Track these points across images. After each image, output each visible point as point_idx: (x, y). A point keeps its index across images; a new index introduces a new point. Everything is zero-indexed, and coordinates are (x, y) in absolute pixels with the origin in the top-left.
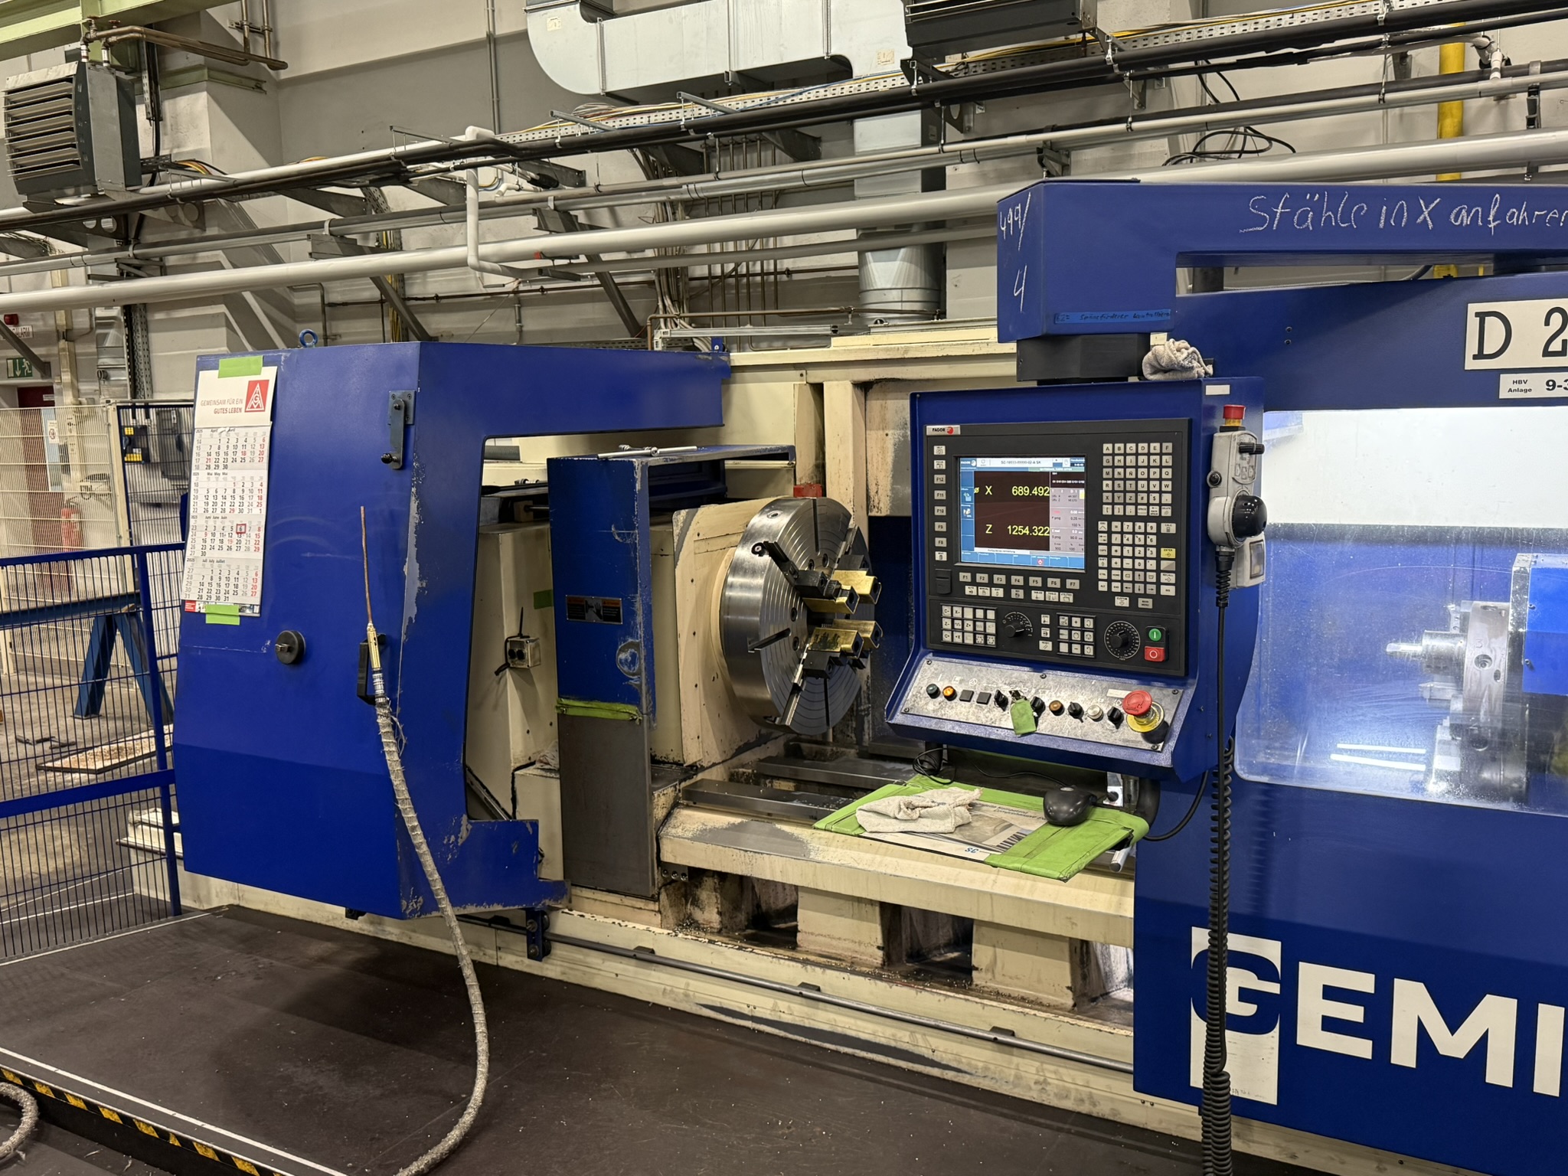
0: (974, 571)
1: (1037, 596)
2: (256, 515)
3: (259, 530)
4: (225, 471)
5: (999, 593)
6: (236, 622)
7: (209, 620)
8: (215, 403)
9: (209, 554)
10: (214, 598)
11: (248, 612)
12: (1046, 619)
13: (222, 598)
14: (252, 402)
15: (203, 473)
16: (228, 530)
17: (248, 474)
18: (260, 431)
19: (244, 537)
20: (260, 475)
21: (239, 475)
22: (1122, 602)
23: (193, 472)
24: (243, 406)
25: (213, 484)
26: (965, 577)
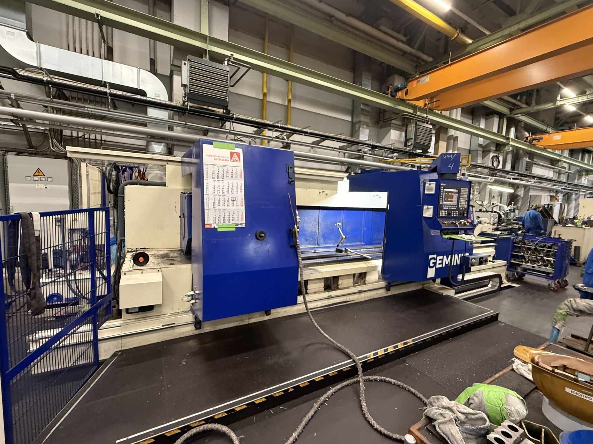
0: (445, 205)
1: (452, 208)
2: (241, 195)
3: (242, 199)
4: (223, 180)
5: (448, 208)
6: (234, 229)
7: (219, 230)
8: (214, 156)
9: (217, 208)
10: (222, 222)
11: (240, 226)
12: (453, 212)
13: (227, 222)
14: (233, 158)
15: (211, 180)
16: (227, 199)
17: (235, 182)
18: (239, 169)
19: (235, 202)
20: (241, 182)
21: (230, 182)
22: (461, 209)
23: (204, 179)
24: (229, 159)
25: (217, 184)
26: (444, 206)
